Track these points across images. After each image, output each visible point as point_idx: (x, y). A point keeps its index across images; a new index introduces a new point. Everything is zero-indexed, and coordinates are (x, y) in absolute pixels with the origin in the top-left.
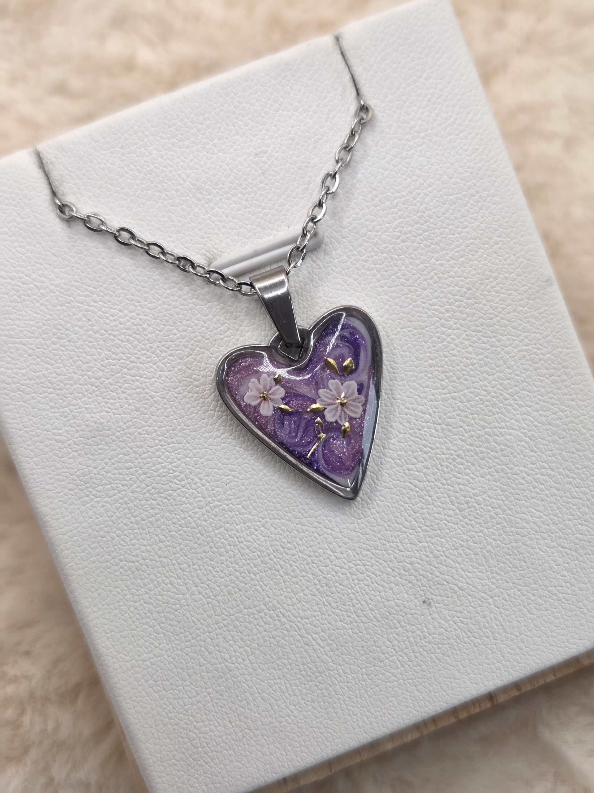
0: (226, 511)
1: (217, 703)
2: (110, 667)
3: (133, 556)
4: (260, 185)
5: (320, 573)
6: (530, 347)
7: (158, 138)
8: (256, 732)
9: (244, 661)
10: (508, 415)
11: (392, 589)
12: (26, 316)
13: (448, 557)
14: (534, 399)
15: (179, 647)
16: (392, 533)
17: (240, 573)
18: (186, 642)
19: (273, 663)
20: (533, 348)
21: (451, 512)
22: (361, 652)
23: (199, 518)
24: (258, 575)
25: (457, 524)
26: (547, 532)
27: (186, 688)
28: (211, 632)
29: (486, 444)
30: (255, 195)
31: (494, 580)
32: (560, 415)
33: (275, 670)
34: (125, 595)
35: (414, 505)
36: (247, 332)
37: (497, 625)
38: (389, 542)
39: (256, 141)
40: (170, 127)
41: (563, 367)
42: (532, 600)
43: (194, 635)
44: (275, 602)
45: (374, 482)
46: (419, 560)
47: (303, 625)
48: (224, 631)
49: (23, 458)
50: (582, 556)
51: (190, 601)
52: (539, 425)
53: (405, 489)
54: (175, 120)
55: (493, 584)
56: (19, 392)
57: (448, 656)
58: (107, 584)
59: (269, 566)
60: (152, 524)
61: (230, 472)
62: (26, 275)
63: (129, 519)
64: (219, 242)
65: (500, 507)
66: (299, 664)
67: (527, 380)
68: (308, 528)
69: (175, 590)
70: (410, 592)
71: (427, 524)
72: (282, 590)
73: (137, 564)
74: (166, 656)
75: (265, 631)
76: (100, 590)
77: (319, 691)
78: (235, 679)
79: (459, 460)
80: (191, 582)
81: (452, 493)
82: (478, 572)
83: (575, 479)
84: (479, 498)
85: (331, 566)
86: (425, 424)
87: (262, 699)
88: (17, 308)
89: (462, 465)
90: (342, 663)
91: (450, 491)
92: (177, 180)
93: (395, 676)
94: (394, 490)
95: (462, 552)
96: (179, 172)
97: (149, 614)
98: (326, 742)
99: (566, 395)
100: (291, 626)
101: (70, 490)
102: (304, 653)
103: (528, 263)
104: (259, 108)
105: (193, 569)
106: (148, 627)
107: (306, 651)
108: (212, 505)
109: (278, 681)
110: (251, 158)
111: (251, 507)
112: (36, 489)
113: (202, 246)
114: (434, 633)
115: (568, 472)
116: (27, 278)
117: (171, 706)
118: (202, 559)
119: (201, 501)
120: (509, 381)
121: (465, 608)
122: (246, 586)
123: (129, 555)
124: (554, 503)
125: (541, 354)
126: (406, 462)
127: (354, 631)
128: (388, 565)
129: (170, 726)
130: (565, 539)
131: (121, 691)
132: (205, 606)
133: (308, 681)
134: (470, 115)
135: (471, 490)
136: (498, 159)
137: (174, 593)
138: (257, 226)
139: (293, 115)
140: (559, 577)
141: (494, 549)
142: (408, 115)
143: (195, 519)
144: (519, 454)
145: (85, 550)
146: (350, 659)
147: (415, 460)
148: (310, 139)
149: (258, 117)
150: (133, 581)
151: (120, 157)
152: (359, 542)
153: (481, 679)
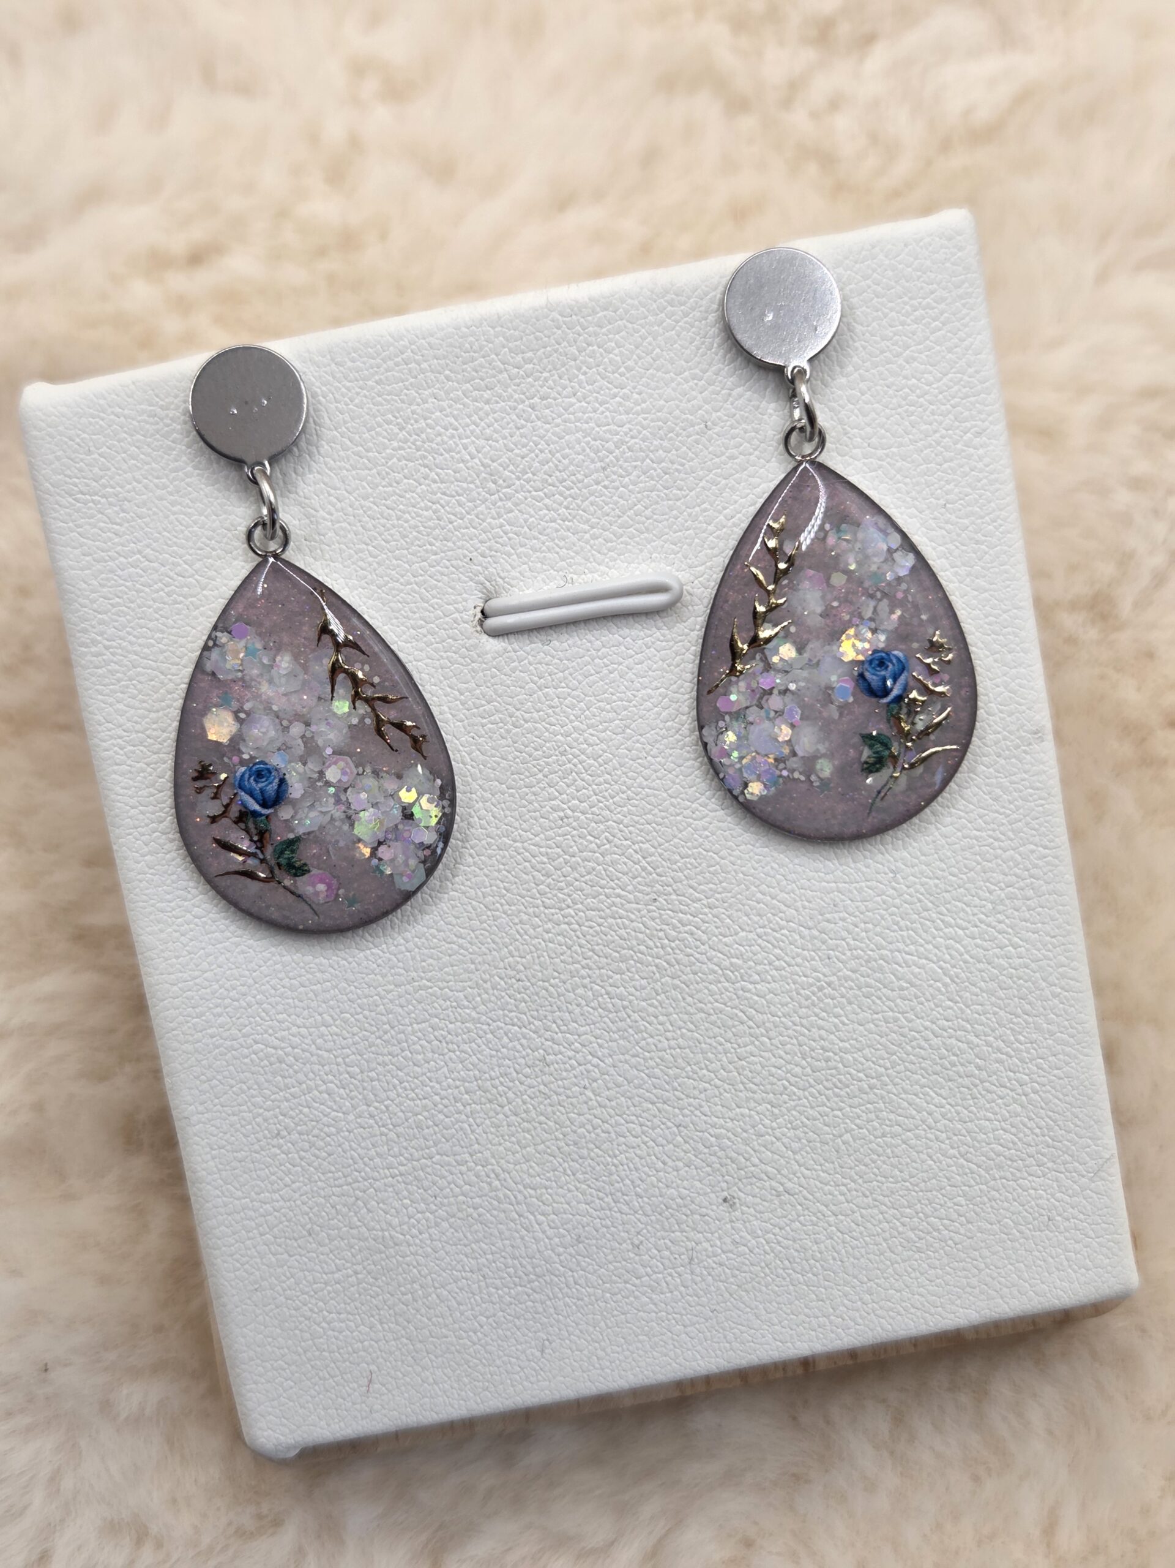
0: (437, 998)
1: (365, 1290)
2: (207, 1202)
3: (276, 1038)
4: (595, 487)
5: (568, 1123)
6: (984, 834)
7: (442, 377)
8: (419, 1345)
9: (421, 1234)
10: (924, 935)
11: (677, 1171)
13: (778, 1139)
14: (971, 918)
15: (322, 1193)
16: (695, 1083)
17: (442, 1099)
18: (336, 1186)
19: (465, 1246)
20: (989, 836)
21: (798, 1070)
22: (610, 1257)
23: (391, 1001)
24: (468, 1107)
25: (804, 1090)
26: (947, 1131)
27: (321, 1257)
29: (878, 975)
30: (583, 501)
31: (843, 1188)
32: (1009, 951)
33: (467, 1256)
34: (253, 1096)
35: (739, 1046)
36: (526, 721)
37: (834, 1259)
38: (688, 1096)
39: (603, 412)
40: (465, 364)
41: (1031, 876)
42: (899, 1233)
43: (350, 1180)
44: (487, 1154)
45: (684, 999)
46: (730, 1134)
47: (526, 1198)
48: (398, 1182)
49: (129, 853)
50: (995, 1179)
51: (353, 1126)
52: (971, 960)
53: (732, 1019)
54: (475, 352)
55: (843, 1194)
56: (141, 748)
57: (746, 1291)
58: (227, 1073)
59: (490, 1096)
60: (316, 996)
61: (455, 939)
62: (185, 562)
63: (281, 980)
64: (509, 567)
65: (878, 1077)
66: (507, 1256)
67: (967, 886)
68: (563, 1050)
69: (333, 1104)
70: (706, 1181)
71: (755, 1080)
72: (502, 1136)
73: (280, 1052)
74: (299, 1202)
75: (463, 1194)
76: (214, 1081)
77: (530, 1304)
78: (401, 1259)
79: (828, 991)
80: (360, 1097)
81: (806, 1040)
82: (823, 1171)
83: (1011, 1057)
84: (848, 1056)
85: (587, 1116)
86: (784, 923)
87: (438, 1296)
88: (161, 612)
89: (832, 999)
90: (574, 1267)
91: (804, 1035)
92: (459, 452)
93: (655, 1304)
94: (714, 1018)
95: (802, 1135)
96: (465, 441)
97: (284, 1133)
98: (525, 1383)
99: (1025, 921)
100: (506, 1196)
101: (195, 917)
102: (519, 1241)
103: (1010, 698)
104: (618, 358)
105: (368, 1077)
106: (278, 1152)
107: (522, 1238)
108: (416, 984)
109: (469, 1274)
110: (589, 439)
111: (478, 999)
112: (141, 904)
113: (479, 568)
114: (731, 1252)
115: (1002, 1045)
116: (186, 566)
117: (292, 1280)
118: (385, 1064)
119: (400, 975)
120: (937, 881)
121: (788, 1222)
122: (447, 1120)
123: (270, 1035)
124: (968, 1088)
125: (1000, 848)
126: (742, 977)
127: (604, 1222)
128: (680, 1132)
129: (285, 1310)
130: (973, 1147)
131: (219, 1242)
132: (375, 1139)
133: (516, 1285)
134: (969, 435)
135: (837, 1041)
136: (998, 517)
137: (331, 1108)
138: (577, 553)
139: (672, 380)
140: (950, 1204)
141: (854, 1141)
142: (864, 416)
143: (386, 1001)
144: (928, 1001)
145: (202, 1014)
146: (589, 1264)
147: (756, 977)
148: (693, 426)
149: (613, 373)
150: (270, 1077)
151: (373, 398)
152: (640, 1087)
153: (791, 1335)
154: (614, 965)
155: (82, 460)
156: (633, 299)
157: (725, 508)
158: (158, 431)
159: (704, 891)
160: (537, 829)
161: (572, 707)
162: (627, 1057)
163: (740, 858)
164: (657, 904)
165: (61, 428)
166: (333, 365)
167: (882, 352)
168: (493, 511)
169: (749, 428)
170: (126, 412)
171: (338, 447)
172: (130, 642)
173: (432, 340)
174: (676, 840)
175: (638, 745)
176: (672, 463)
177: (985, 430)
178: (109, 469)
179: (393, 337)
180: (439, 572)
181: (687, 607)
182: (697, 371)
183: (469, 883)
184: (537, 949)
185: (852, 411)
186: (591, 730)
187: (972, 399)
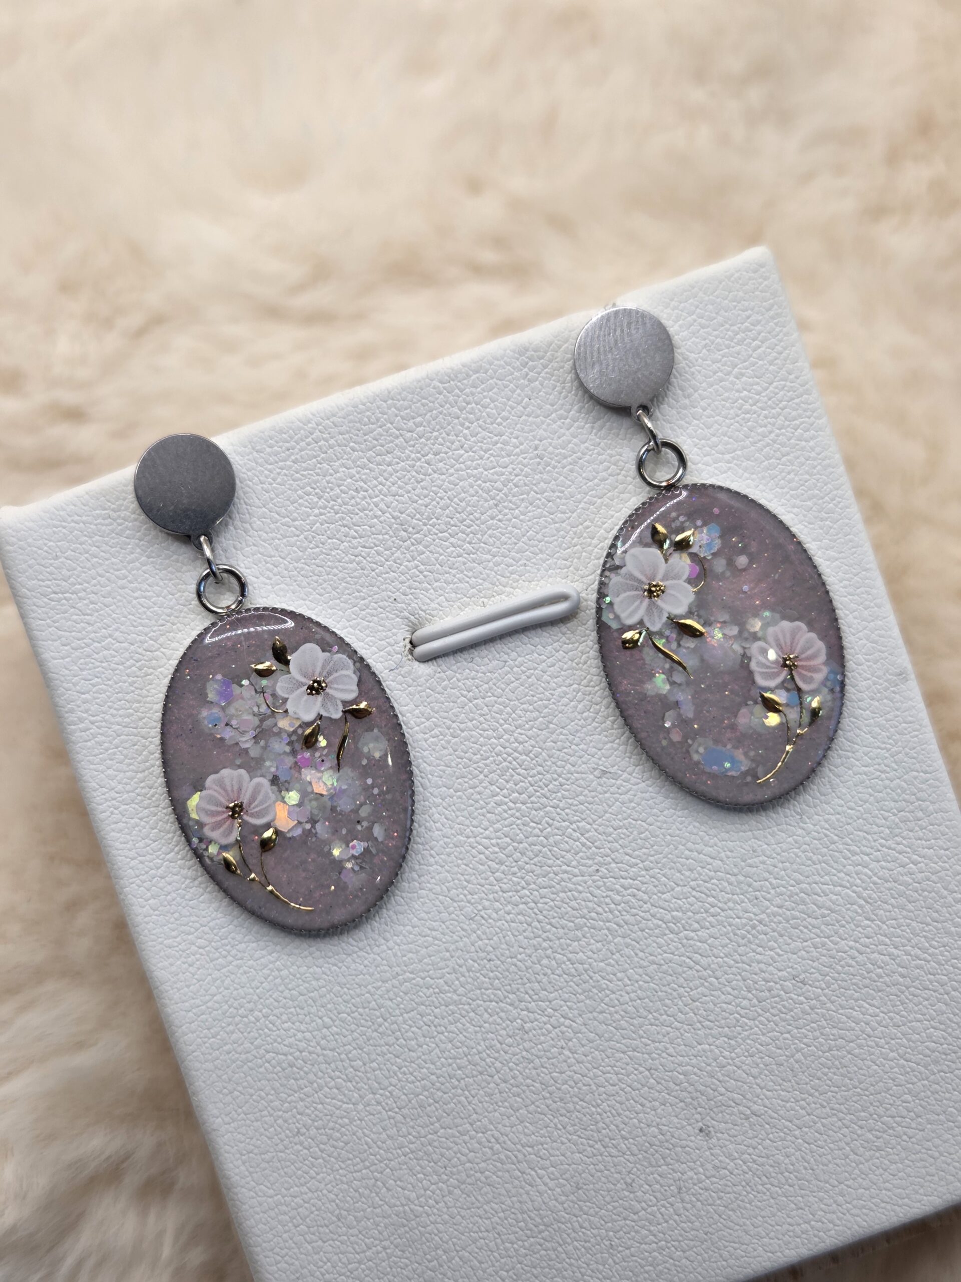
0: (421, 987)
1: (395, 1263)
2: (244, 1204)
3: (285, 1045)
4: (491, 522)
5: (552, 1082)
6: (871, 769)
7: (348, 449)
9: (437, 1203)
10: (835, 865)
11: (655, 1110)
12: (147, 696)
13: (738, 1068)
14: (873, 844)
15: (344, 1179)
16: (658, 1029)
17: (438, 1078)
18: (356, 1171)
19: (478, 1208)
20: (876, 770)
21: (745, 1003)
22: (608, 1199)
23: (381, 996)
24: (462, 1081)
25: (754, 1020)
26: (884, 1037)
27: (352, 1238)
28: (391, 1160)
29: (801, 906)
30: (482, 535)
31: (802, 1103)
32: (911, 868)
33: (481, 1218)
34: (272, 1101)
35: (692, 990)
36: (462, 731)
37: (805, 1168)
38: (653, 1041)
39: (488, 458)
40: (365, 435)
41: (918, 799)
42: (859, 1136)
43: (367, 1163)
44: (485, 1121)
45: (636, 954)
46: (695, 1070)
47: (525, 1156)
48: (410, 1159)
49: (134, 899)
50: (934, 1074)
51: (363, 1114)
52: (879, 881)
53: (681, 966)
54: (373, 424)
55: (803, 1108)
56: (133, 805)
57: (733, 1210)
58: (245, 1084)
59: (480, 1069)
60: (314, 1002)
61: (429, 932)
62: (151, 639)
63: (282, 992)
64: (428, 601)
65: (817, 998)
66: (517, 1212)
67: (865, 816)
69: (342, 1097)
70: (682, 1116)
71: (710, 1018)
72: (496, 1103)
73: (290, 1057)
74: (325, 1192)
75: (469, 1161)
76: (236, 1092)
77: (543, 1252)
78: (423, 1229)
79: (760, 928)
80: (366, 1087)
81: (749, 976)
82: (783, 1090)
83: (929, 962)
84: (787, 983)
85: (568, 1073)
86: (712, 873)
87: (461, 1259)
88: (136, 685)
89: (766, 934)
90: (577, 1212)
91: (746, 971)
92: (371, 510)
93: (654, 1235)
94: (665, 967)
95: (759, 1061)
96: (375, 500)
97: (304, 1130)
99: (920, 839)
100: (507, 1157)
101: (199, 948)
102: (525, 1196)
103: (873, 648)
104: (494, 411)
105: (370, 1067)
106: (301, 1148)
107: (528, 1193)
108: (401, 977)
109: (485, 1234)
110: (480, 482)
111: (457, 982)
112: (150, 943)
113: (403, 605)
114: (714, 1176)
115: (919, 952)
116: (151, 642)
117: (329, 1264)
118: (383, 1054)
119: (385, 972)
120: (838, 816)
121: (760, 1141)
122: (445, 1096)
123: (279, 1043)
124: (896, 995)
125: (887, 779)
126: (683, 927)
127: (597, 1167)
128: (652, 1075)
130: (910, 1047)
131: (259, 1239)
132: (385, 1123)
133: (528, 1237)
134: (799, 431)
135: (775, 972)
136: (836, 496)
137: (342, 1101)
138: (484, 580)
139: (543, 422)
140: (899, 1103)
141: (805, 1058)
142: (709, 428)
143: (376, 997)
144: (848, 923)
145: (218, 1034)
146: (590, 1208)
147: (696, 926)
148: (566, 458)
149: (492, 424)
150: (284, 1081)
151: (293, 475)
152: (610, 1040)
153: (779, 1245)
154: (571, 934)
155: (51, 565)
156: (498, 360)
157: (604, 523)
158: (113, 531)
159: (639, 856)
160: (486, 823)
161: (500, 712)
162: (595, 1014)
163: (665, 822)
164: (600, 873)
165: (30, 540)
166: (255, 453)
167: (715, 373)
168: (408, 555)
169: (613, 452)
170: (84, 518)
171: (269, 521)
172: (113, 716)
173: (334, 419)
174: (607, 815)
175: (562, 737)
176: (553, 492)
177: (812, 425)
178: (75, 569)
179: (302, 422)
180: (368, 613)
181: (584, 611)
182: (562, 412)
183: (433, 881)
184: (502, 930)
185: (698, 426)
186: (519, 730)
187: (797, 401)
